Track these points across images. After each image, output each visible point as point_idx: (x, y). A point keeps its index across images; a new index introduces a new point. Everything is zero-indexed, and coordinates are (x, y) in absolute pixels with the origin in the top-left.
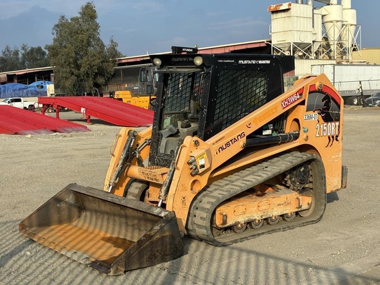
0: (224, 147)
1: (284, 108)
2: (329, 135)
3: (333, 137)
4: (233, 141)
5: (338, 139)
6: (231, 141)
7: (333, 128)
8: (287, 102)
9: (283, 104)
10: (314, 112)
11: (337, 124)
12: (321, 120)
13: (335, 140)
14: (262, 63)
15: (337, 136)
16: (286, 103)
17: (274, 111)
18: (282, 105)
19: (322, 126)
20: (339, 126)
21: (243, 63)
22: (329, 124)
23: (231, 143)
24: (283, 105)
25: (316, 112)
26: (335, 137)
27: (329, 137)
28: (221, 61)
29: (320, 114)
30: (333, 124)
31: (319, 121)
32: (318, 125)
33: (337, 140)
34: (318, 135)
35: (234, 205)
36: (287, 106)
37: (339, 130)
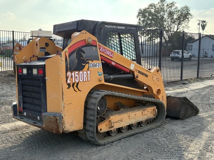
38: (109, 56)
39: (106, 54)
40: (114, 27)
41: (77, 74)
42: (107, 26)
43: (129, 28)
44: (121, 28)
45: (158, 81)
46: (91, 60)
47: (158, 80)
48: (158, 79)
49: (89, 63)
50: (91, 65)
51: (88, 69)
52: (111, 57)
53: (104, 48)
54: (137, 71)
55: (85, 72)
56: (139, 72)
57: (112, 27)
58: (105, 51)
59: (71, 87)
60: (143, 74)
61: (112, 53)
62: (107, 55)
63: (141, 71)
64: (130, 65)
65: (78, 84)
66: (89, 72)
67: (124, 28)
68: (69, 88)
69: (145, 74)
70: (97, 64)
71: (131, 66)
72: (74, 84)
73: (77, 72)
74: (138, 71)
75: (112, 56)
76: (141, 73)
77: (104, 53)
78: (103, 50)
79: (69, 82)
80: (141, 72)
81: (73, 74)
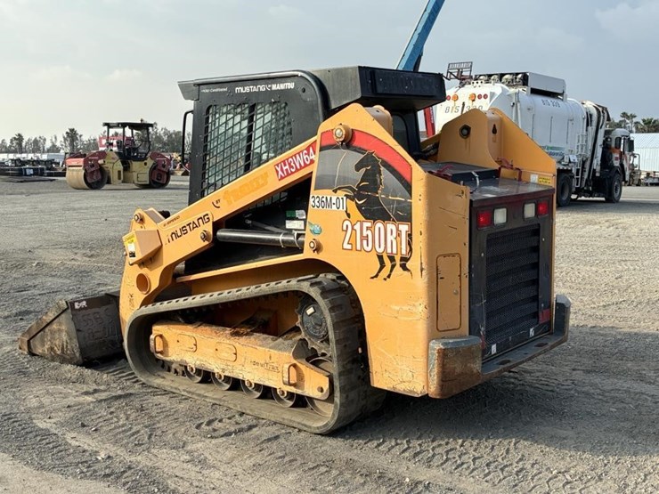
0: (179, 234)
1: (282, 178)
2: (380, 250)
3: (392, 259)
4: (191, 226)
5: (408, 265)
6: (189, 225)
7: (390, 238)
8: (287, 167)
9: (279, 169)
10: (335, 191)
11: (404, 228)
12: (356, 214)
13: (398, 267)
14: (278, 88)
15: (404, 260)
16: (284, 168)
17: (261, 182)
18: (277, 171)
19: (357, 227)
20: (410, 236)
21: (242, 91)
22: (379, 225)
23: (188, 228)
24: (280, 173)
25: (341, 194)
26: (397, 259)
27: (380, 258)
28: (207, 91)
29: (352, 199)
30: (391, 226)
31: (348, 215)
32: (347, 223)
33: (404, 267)
34: (349, 247)
35: (179, 332)
36: (288, 175)
37: (409, 244)
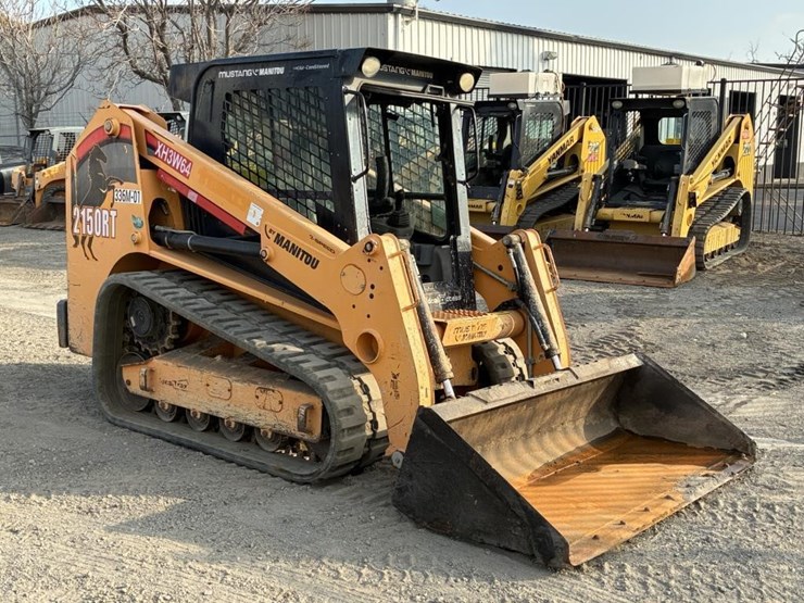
38: (179, 171)
39: (170, 165)
40: (247, 71)
41: (90, 214)
42: (225, 73)
43: (302, 68)
44: (270, 71)
45: (372, 296)
46: (118, 180)
47: (370, 291)
48: (372, 287)
49: (113, 187)
50: (118, 195)
51: (112, 205)
52: (184, 174)
53: (167, 146)
54: (270, 235)
55: (105, 212)
56: (279, 239)
57: (239, 73)
58: (169, 154)
59: (80, 246)
60: (295, 250)
61: (189, 162)
62: (174, 168)
63: (288, 236)
64: (246, 209)
65: (91, 239)
66: (113, 213)
67: (280, 70)
68: (75, 246)
69: (304, 252)
70: (132, 194)
71: (251, 211)
72: (84, 238)
73: (90, 210)
74: (273, 237)
75: (188, 172)
76: (286, 247)
77: (166, 163)
78: (164, 152)
79: (76, 231)
80: (288, 242)
81: (83, 213)
